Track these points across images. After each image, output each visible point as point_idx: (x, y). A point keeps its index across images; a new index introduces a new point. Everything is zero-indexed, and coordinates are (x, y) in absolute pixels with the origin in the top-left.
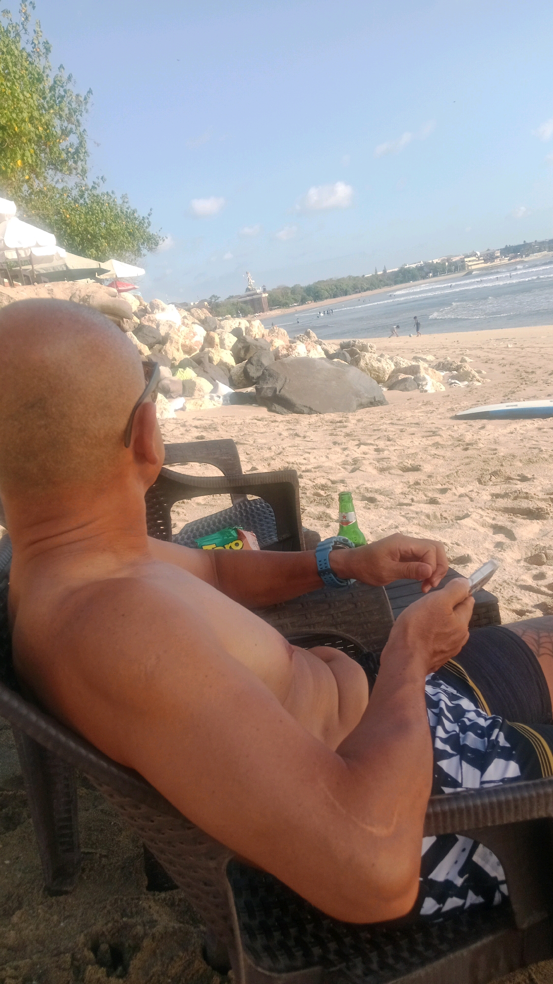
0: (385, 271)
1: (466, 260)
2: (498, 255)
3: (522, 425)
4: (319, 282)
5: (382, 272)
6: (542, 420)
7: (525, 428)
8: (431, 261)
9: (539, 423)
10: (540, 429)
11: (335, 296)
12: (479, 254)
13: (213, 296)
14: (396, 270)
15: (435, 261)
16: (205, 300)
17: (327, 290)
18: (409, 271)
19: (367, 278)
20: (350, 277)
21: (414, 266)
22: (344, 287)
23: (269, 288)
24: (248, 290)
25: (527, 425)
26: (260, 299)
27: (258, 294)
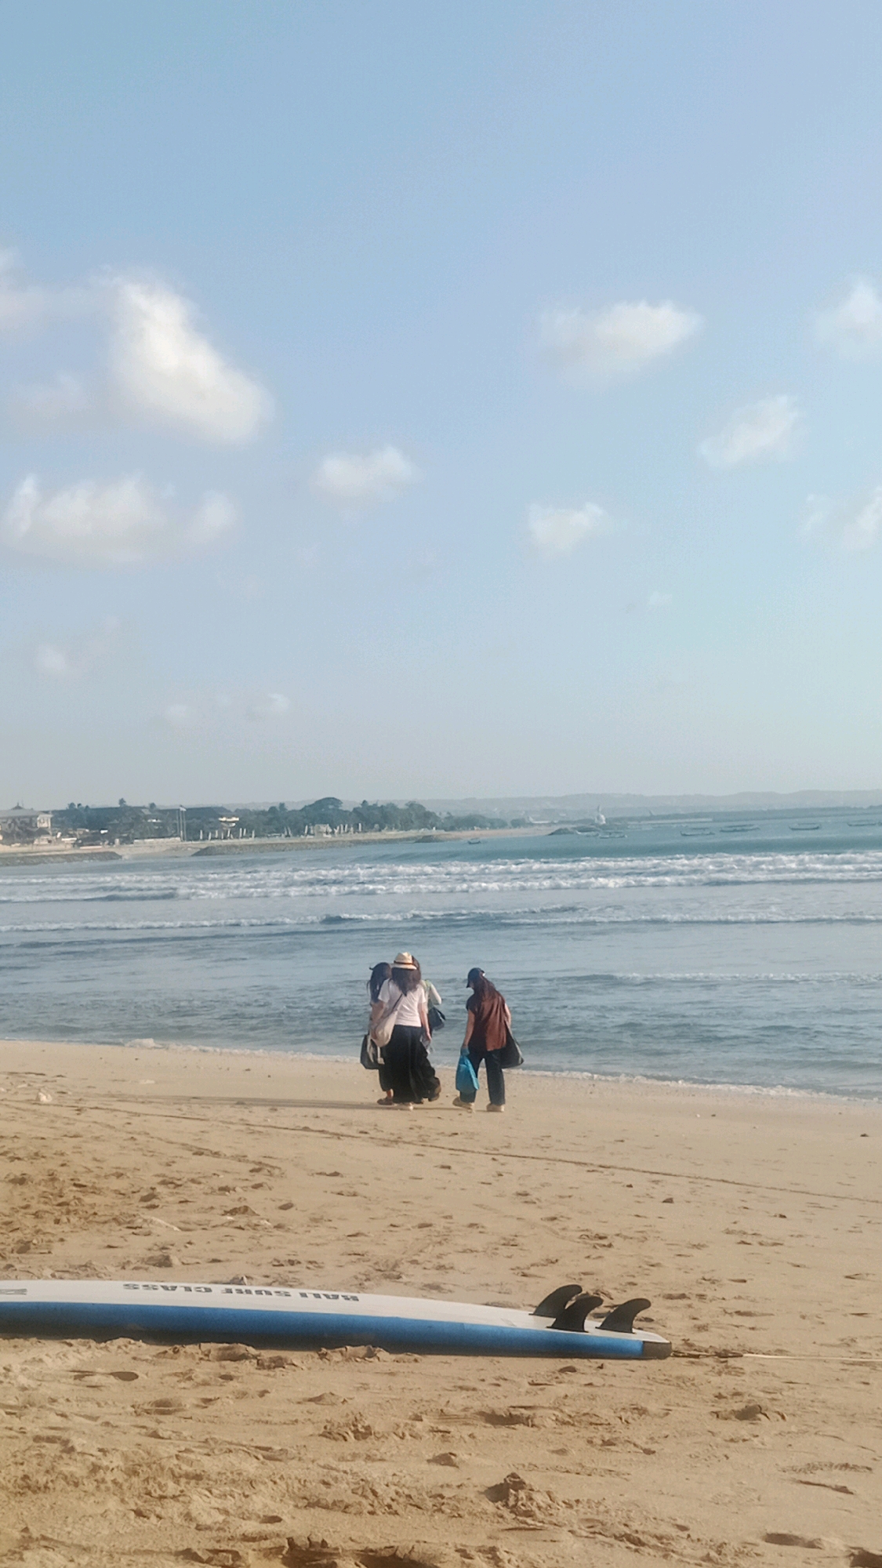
2: (45, 825)
3: (29, 1358)
6: (93, 1343)
7: (36, 1368)
9: (79, 1353)
10: (81, 1375)
25: (45, 1358)
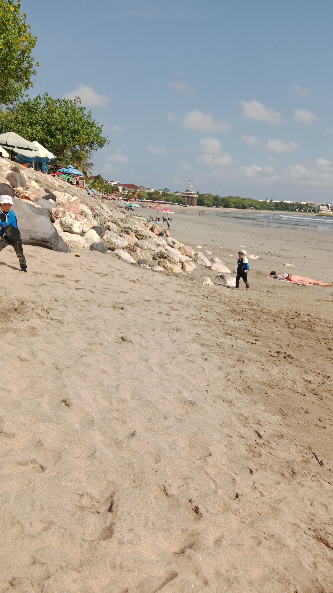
0: (271, 201)
1: (321, 207)
4: (231, 197)
5: (269, 201)
8: (299, 202)
11: (238, 207)
12: (329, 206)
13: (166, 189)
14: (278, 202)
15: (302, 203)
16: (161, 190)
17: (234, 203)
18: (286, 204)
19: (260, 202)
20: (250, 199)
21: (289, 202)
22: (245, 204)
23: (200, 193)
24: (188, 190)
26: (192, 198)
27: (192, 194)
